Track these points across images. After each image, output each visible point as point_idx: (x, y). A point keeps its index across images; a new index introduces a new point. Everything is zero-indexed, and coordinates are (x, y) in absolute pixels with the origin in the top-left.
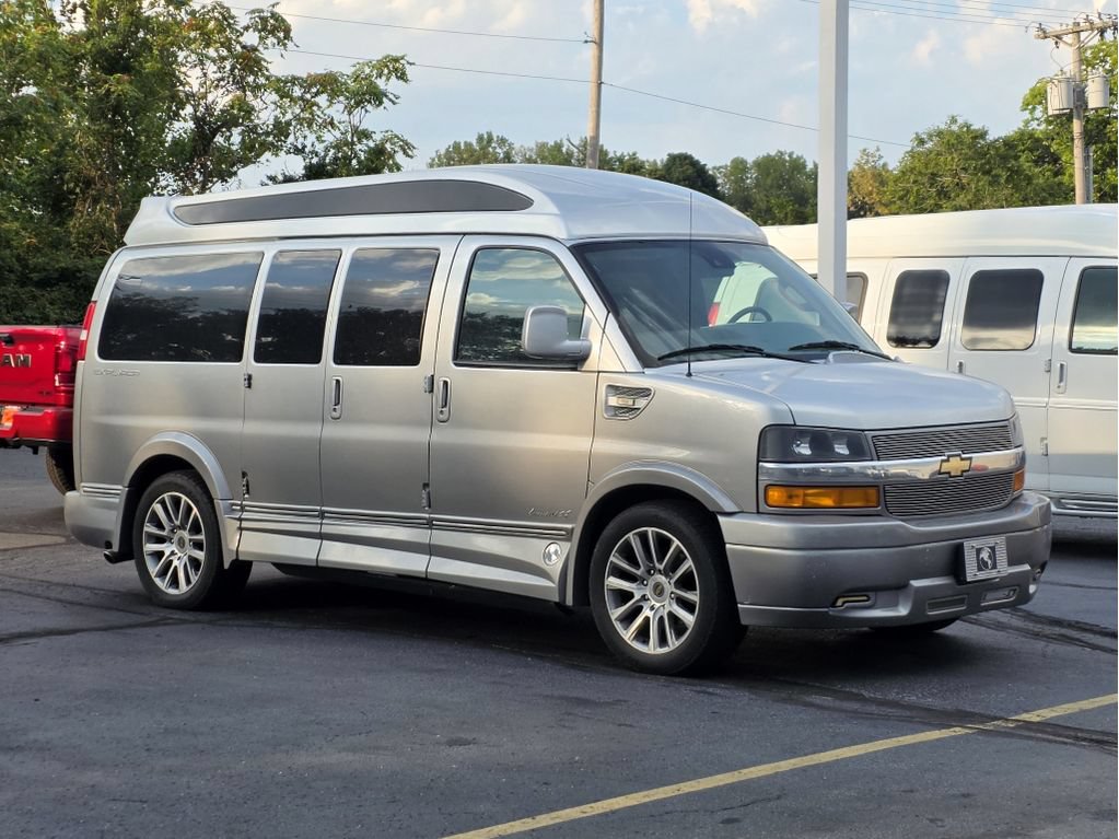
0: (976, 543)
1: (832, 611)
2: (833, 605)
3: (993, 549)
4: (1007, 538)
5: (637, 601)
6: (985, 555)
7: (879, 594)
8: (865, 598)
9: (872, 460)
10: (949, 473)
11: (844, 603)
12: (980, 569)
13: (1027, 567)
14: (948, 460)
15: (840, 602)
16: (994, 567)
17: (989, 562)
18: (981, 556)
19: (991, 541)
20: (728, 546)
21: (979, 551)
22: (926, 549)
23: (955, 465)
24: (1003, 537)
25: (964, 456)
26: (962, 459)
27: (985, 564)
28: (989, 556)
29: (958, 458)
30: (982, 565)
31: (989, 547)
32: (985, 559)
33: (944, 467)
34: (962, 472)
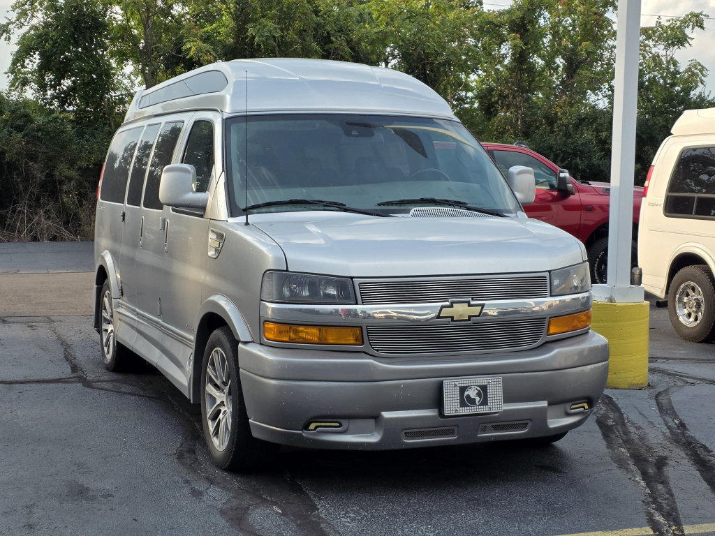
0: (461, 381)
1: (305, 434)
2: (306, 427)
3: (484, 388)
4: (504, 379)
5: (218, 405)
6: (472, 393)
7: (351, 421)
8: (338, 424)
9: (357, 304)
10: (452, 318)
11: (316, 427)
13: (544, 404)
14: (451, 306)
15: (312, 426)
16: (485, 402)
17: (478, 399)
18: (466, 394)
19: (483, 380)
20: (241, 370)
21: (463, 389)
22: (400, 385)
23: (461, 310)
24: (500, 378)
25: (472, 303)
26: (470, 305)
27: (472, 401)
28: (479, 394)
29: (466, 304)
30: (465, 401)
31: (479, 386)
32: (472, 397)
33: (445, 312)
34: (470, 317)
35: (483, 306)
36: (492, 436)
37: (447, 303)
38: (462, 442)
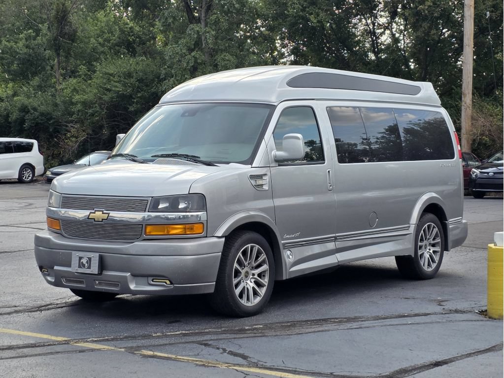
0: (81, 254)
3: (90, 259)
4: (99, 255)
6: (84, 261)
8: (47, 271)
9: (59, 208)
10: (94, 219)
12: (80, 267)
13: (128, 275)
14: (94, 213)
16: (89, 267)
17: (86, 265)
18: (82, 261)
19: (90, 255)
21: (80, 258)
22: (60, 252)
23: (98, 215)
25: (104, 212)
27: (84, 266)
28: (87, 262)
29: (101, 212)
30: (81, 265)
31: (88, 258)
32: (84, 263)
33: (92, 216)
34: (103, 219)
35: (109, 214)
36: (103, 289)
37: (94, 211)
38: (88, 289)
